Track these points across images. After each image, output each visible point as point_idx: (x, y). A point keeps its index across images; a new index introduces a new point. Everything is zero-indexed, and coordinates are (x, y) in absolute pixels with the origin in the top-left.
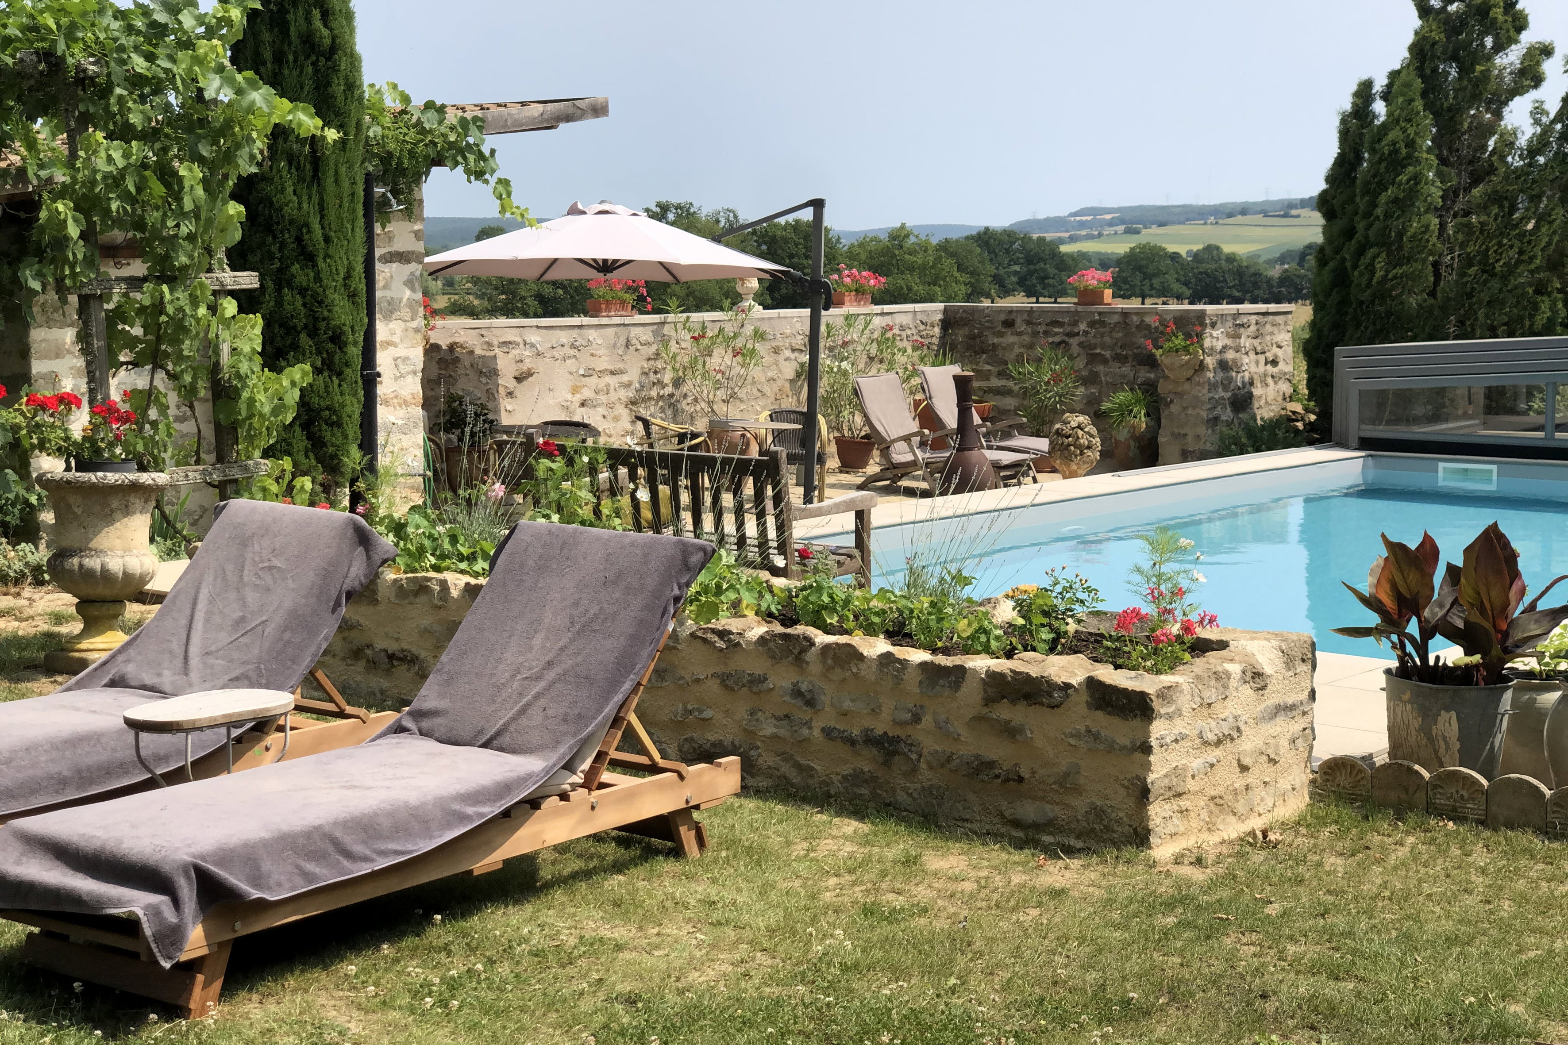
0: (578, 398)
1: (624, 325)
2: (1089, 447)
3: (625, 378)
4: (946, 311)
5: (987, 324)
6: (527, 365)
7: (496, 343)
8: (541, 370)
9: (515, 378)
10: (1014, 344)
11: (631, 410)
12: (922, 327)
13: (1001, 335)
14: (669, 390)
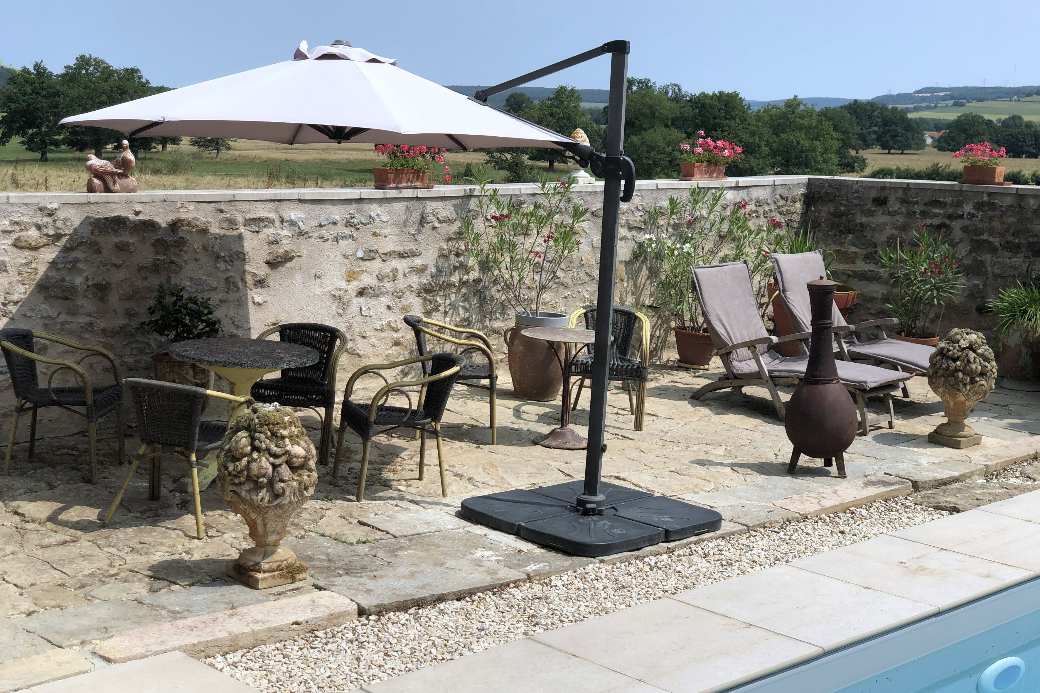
0: (355, 285)
1: (417, 198)
2: (982, 374)
3: (418, 262)
4: (810, 183)
5: (856, 201)
6: (285, 246)
7: (240, 219)
8: (304, 252)
9: (268, 263)
10: (885, 224)
11: (425, 299)
12: (782, 203)
13: (870, 213)
14: (475, 274)
